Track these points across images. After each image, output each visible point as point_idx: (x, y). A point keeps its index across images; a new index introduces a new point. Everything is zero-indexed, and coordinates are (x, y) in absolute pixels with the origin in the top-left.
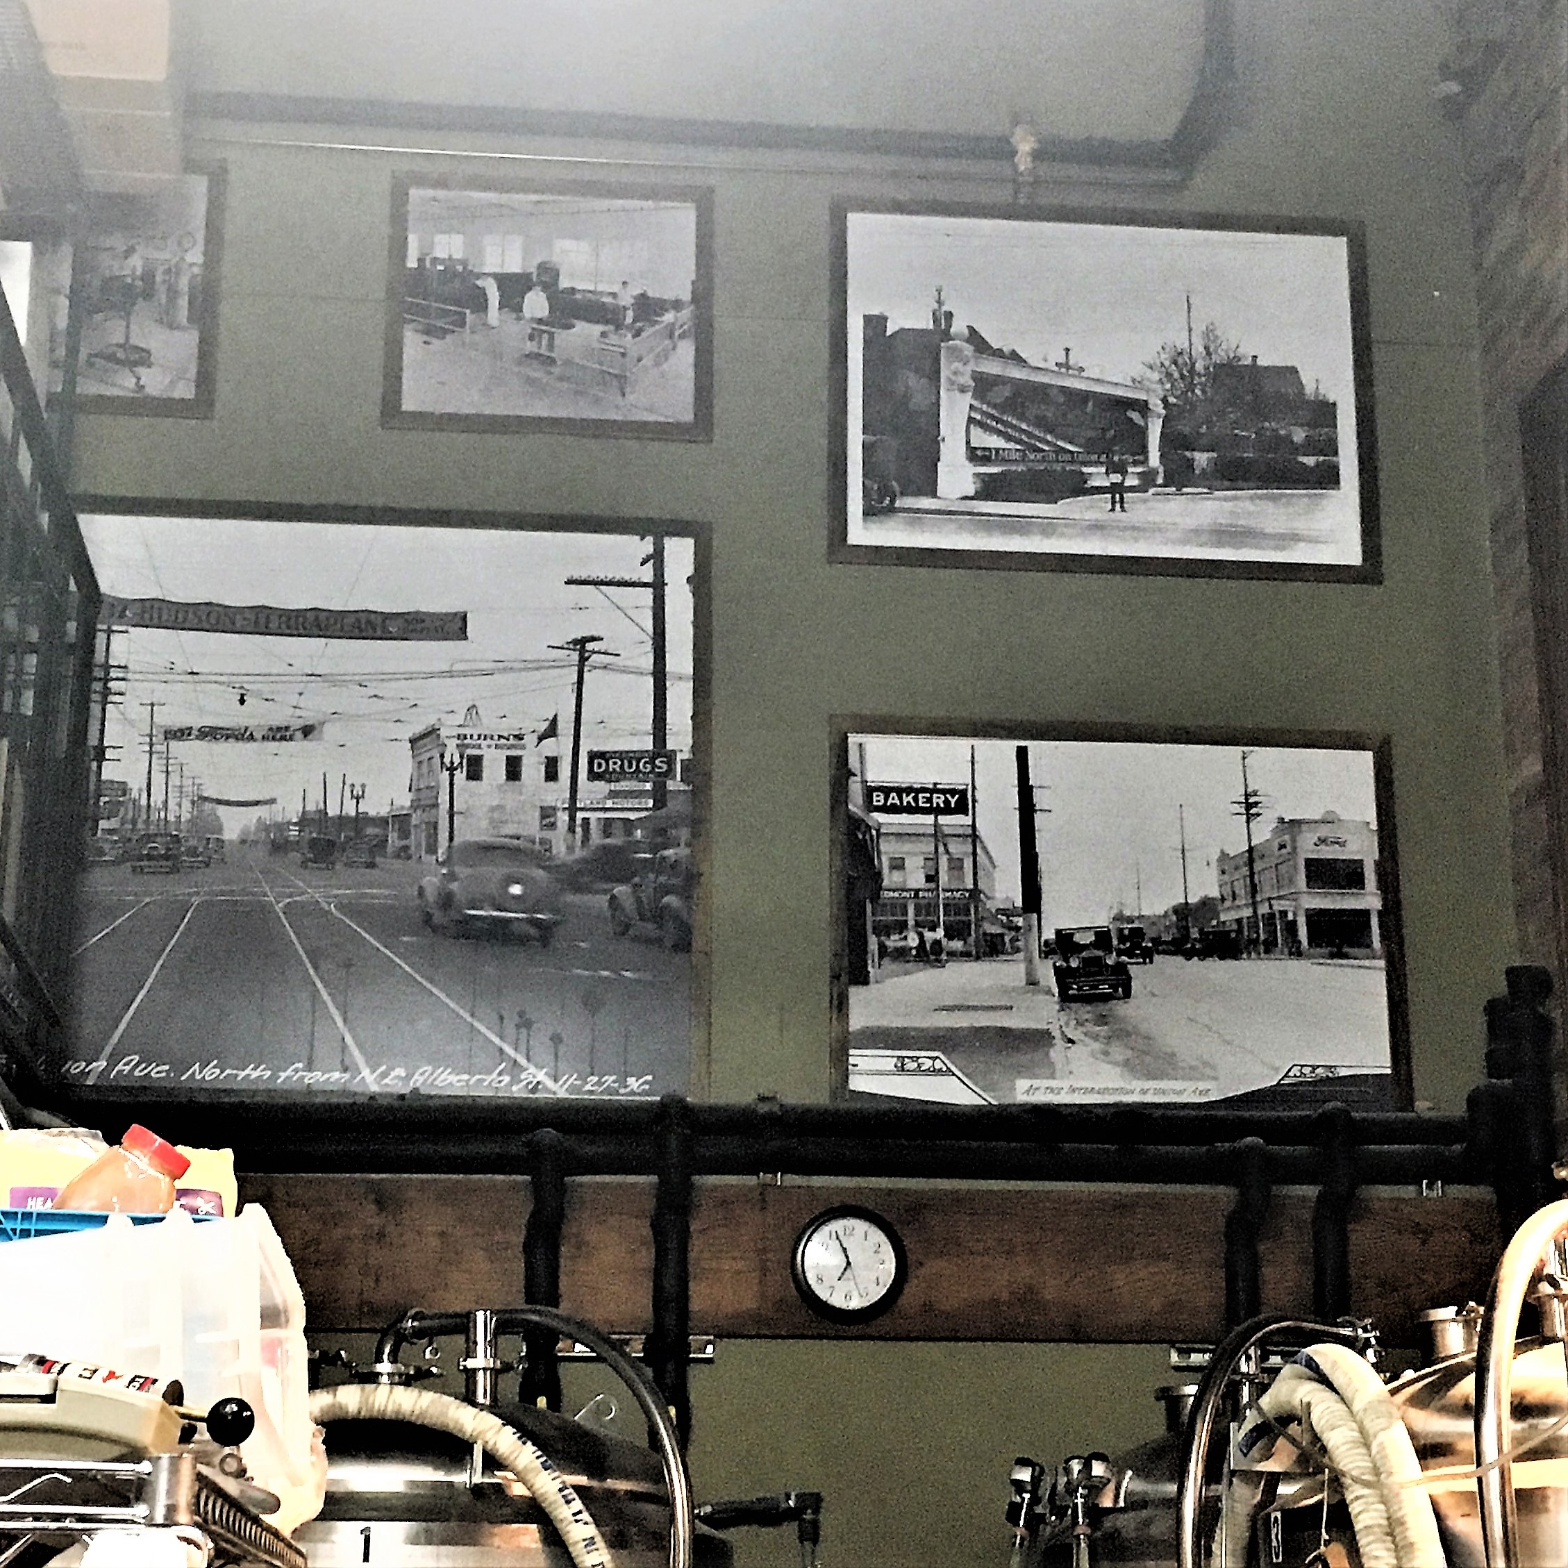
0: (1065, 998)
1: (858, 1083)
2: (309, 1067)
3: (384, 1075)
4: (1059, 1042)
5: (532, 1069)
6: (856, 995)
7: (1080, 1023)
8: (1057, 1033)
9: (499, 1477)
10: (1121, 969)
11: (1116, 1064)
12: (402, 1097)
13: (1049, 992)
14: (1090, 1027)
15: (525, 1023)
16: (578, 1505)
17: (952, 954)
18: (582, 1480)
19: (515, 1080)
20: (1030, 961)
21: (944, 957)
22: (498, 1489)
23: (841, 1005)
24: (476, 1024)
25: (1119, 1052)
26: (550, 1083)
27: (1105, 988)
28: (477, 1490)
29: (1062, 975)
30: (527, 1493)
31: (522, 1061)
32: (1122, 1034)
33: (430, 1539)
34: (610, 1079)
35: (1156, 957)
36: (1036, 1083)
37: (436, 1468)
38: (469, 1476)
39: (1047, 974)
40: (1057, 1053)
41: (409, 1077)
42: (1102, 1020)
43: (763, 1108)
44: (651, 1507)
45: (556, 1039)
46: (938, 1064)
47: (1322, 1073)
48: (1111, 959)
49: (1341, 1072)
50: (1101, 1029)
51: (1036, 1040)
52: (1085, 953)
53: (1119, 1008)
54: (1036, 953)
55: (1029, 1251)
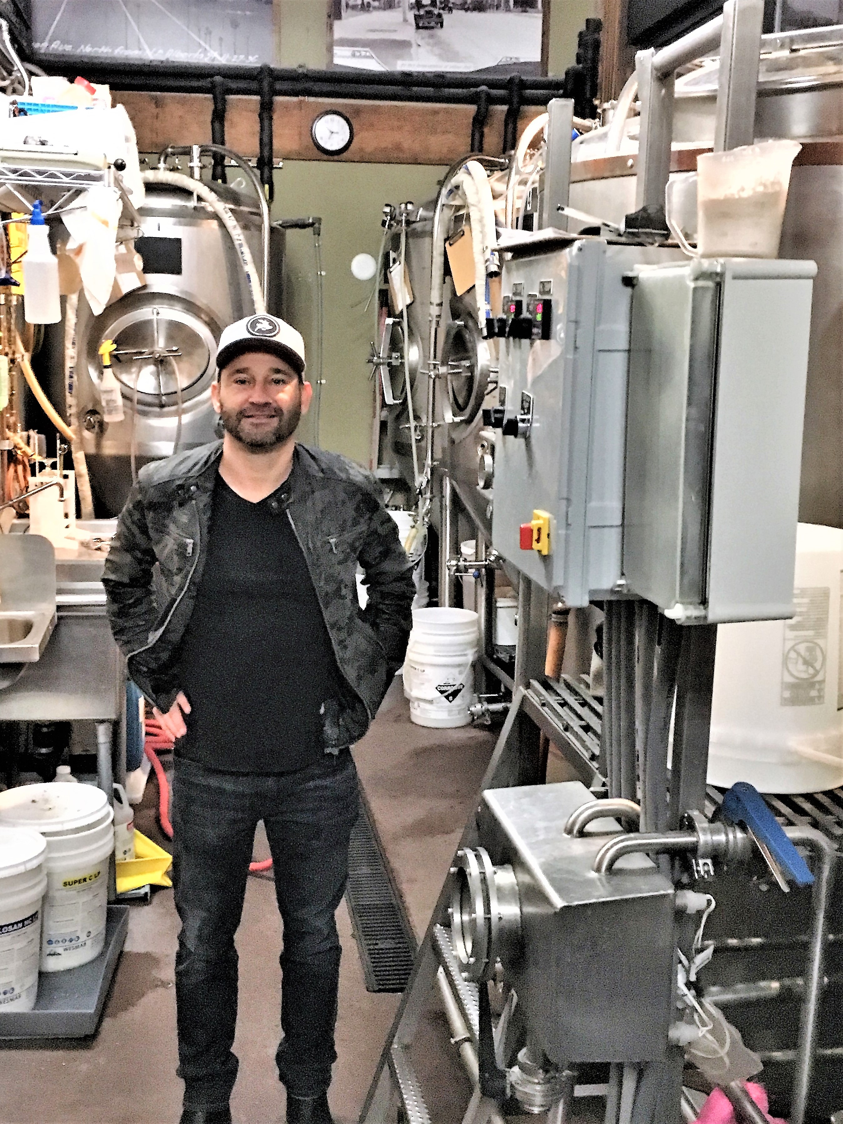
0: (418, 27)
1: (337, 61)
2: (126, 48)
3: (155, 52)
4: (414, 46)
5: (212, 52)
6: (337, 24)
7: (423, 38)
8: (413, 42)
9: (203, 204)
10: (440, 16)
11: (435, 55)
12: (162, 62)
13: (411, 25)
14: (427, 40)
15: (209, 32)
16: (230, 214)
17: (375, 8)
18: (232, 206)
19: (206, 56)
20: (404, 13)
21: (371, 9)
22: (203, 208)
23: (330, 28)
24: (190, 32)
25: (437, 50)
26: (219, 58)
27: (433, 24)
28: (195, 208)
29: (417, 18)
30: (213, 210)
31: (208, 48)
32: (438, 43)
33: (180, 224)
34: (242, 57)
35: (454, 11)
36: (404, 62)
37: (182, 200)
38: (193, 203)
39: (411, 16)
40: (414, 50)
41: (165, 53)
42: (432, 36)
43: (300, 71)
44: (255, 217)
45: (221, 39)
46: (368, 54)
47: (514, 60)
48: (436, 11)
49: (522, 60)
50: (431, 41)
51: (404, 45)
52: (427, 9)
53: (438, 32)
54: (407, 8)
55: (400, 128)
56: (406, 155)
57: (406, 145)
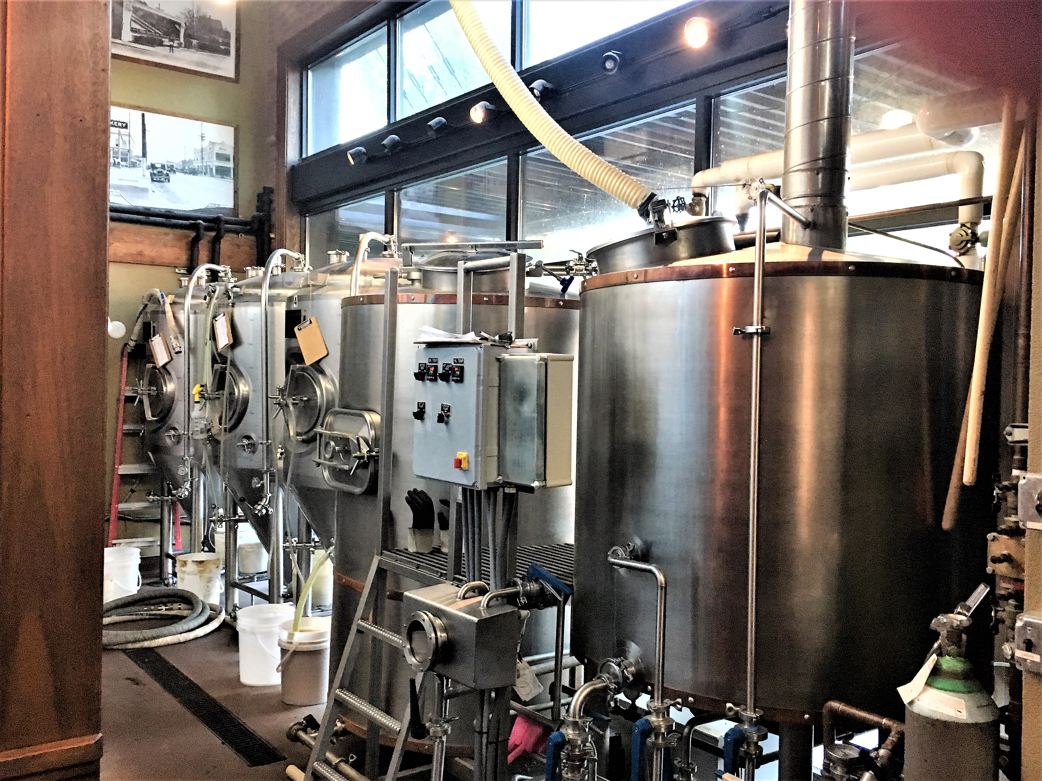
0: (153, 180)
4: (150, 191)
7: (156, 187)
8: (150, 189)
10: (167, 175)
11: (165, 198)
13: (148, 178)
14: (159, 189)
17: (123, 166)
20: (143, 170)
21: (120, 166)
25: (166, 196)
27: (163, 179)
29: (152, 175)
32: (167, 191)
35: (177, 173)
36: (144, 201)
39: (148, 174)
40: (150, 194)
42: (162, 187)
46: (118, 194)
47: (217, 206)
48: (165, 172)
49: (221, 206)
50: (162, 190)
51: (145, 190)
52: (158, 170)
53: (166, 184)
54: (145, 168)
55: (141, 242)
56: (146, 260)
57: (146, 253)
